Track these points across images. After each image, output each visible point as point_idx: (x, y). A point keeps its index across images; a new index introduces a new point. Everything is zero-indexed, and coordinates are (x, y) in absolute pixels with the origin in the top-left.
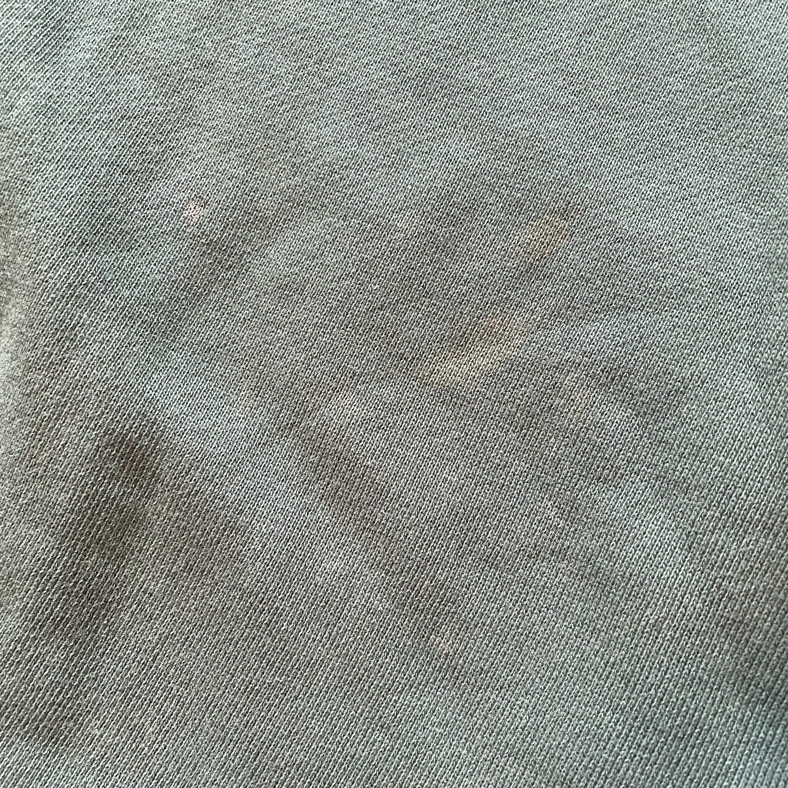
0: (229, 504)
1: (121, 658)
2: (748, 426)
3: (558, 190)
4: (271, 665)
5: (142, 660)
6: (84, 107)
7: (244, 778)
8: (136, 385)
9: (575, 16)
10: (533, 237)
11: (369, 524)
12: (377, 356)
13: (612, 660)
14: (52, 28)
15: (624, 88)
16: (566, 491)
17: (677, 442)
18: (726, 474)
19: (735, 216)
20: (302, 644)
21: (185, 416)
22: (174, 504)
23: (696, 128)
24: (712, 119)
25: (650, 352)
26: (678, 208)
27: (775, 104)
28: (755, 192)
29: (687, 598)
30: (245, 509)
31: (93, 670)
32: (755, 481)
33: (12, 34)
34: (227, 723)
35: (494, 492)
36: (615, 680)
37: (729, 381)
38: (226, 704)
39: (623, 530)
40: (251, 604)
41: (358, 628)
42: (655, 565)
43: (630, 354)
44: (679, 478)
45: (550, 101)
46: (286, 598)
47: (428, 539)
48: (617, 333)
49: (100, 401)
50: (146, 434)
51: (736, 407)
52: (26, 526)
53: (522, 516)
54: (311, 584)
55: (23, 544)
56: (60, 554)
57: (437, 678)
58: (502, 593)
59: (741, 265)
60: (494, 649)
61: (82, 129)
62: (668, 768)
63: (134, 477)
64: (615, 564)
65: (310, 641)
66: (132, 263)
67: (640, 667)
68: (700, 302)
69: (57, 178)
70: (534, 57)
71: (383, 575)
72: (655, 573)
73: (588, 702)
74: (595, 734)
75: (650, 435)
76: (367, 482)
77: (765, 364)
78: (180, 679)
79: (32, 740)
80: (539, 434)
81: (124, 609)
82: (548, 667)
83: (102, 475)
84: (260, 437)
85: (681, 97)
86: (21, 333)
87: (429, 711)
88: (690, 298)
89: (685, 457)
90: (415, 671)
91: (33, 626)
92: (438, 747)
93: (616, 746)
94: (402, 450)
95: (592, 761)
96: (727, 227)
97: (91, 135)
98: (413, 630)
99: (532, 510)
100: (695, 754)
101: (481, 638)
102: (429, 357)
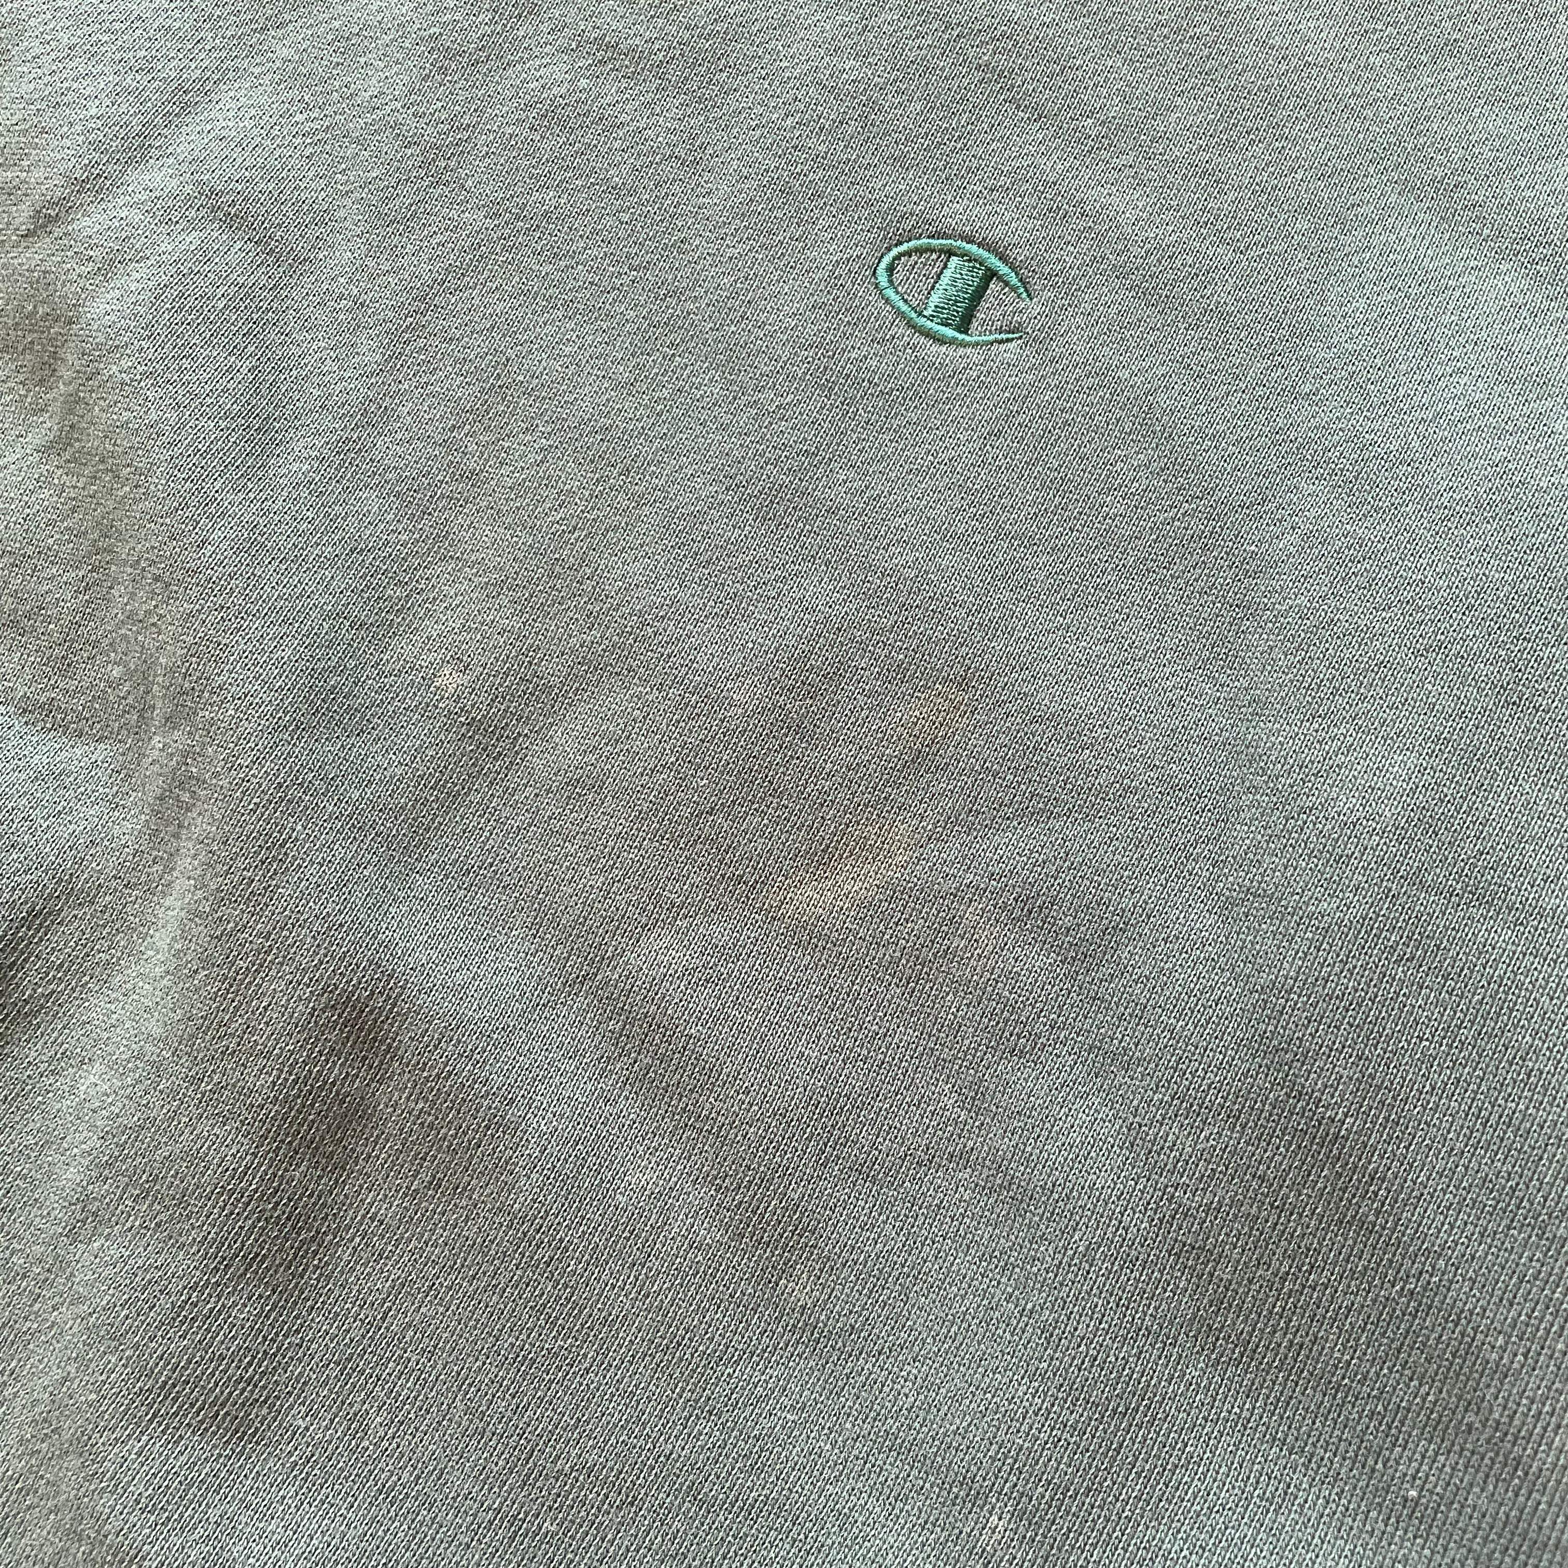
0: (494, 1089)
1: (337, 1314)
2: (1207, 976)
3: (954, 651)
4: (552, 1322)
5: (367, 1318)
6: (300, 539)
7: (512, 1489)
8: (368, 923)
9: (978, 410)
10: (921, 714)
11: (693, 1119)
12: (705, 878)
13: (1029, 1306)
14: (256, 430)
15: (1045, 509)
16: (968, 1069)
17: (1115, 999)
18: (1178, 1042)
19: (1193, 688)
20: (596, 1292)
21: (434, 967)
22: (417, 1091)
23: (1141, 566)
24: (1162, 554)
25: (1079, 874)
26: (1116, 675)
27: (1245, 536)
28: (1219, 655)
29: (1128, 1215)
30: (516, 1097)
31: (297, 1331)
32: (1215, 1051)
33: (203, 442)
34: (488, 1408)
35: (869, 1071)
36: (1033, 1334)
37: (1183, 914)
38: (486, 1381)
39: (1044, 1123)
40: (525, 1234)
41: (676, 1269)
42: (1086, 1171)
43: (1052, 876)
44: (1117, 1049)
45: (943, 528)
46: (573, 1226)
47: (776, 1139)
48: (1035, 847)
49: (318, 945)
50: (380, 992)
51: (1192, 950)
52: (210, 1123)
53: (909, 1107)
54: (609, 1206)
55: (204, 1148)
56: (256, 1161)
57: (789, 1341)
58: (881, 1217)
59: (1200, 755)
60: (869, 1298)
61: (297, 569)
62: (1106, 1457)
63: (361, 1052)
64: (1033, 1171)
65: (607, 1289)
66: (363, 753)
67: (1066, 1314)
68: (1146, 805)
69: (264, 639)
70: (922, 467)
71: (712, 1192)
72: (1086, 1181)
73: (997, 1368)
74: (1006, 1411)
75: (1080, 989)
76: (690, 1059)
77: (1230, 891)
78: (421, 1346)
79: (209, 1433)
80: (932, 989)
81: (343, 1243)
82: (944, 1321)
83: (317, 1049)
84: (538, 995)
85: (1121, 523)
86: (210, 852)
87: (777, 1390)
88: (1132, 800)
89: (1125, 1020)
90: (758, 1331)
91: (216, 1267)
92: (789, 1441)
93: (1034, 1427)
94: (740, 1013)
95: (1002, 1450)
96: (1182, 703)
97: (308, 578)
98: (756, 1271)
99: (923, 1097)
100: (1142, 1436)
101: (851, 1282)
102: (779, 880)
